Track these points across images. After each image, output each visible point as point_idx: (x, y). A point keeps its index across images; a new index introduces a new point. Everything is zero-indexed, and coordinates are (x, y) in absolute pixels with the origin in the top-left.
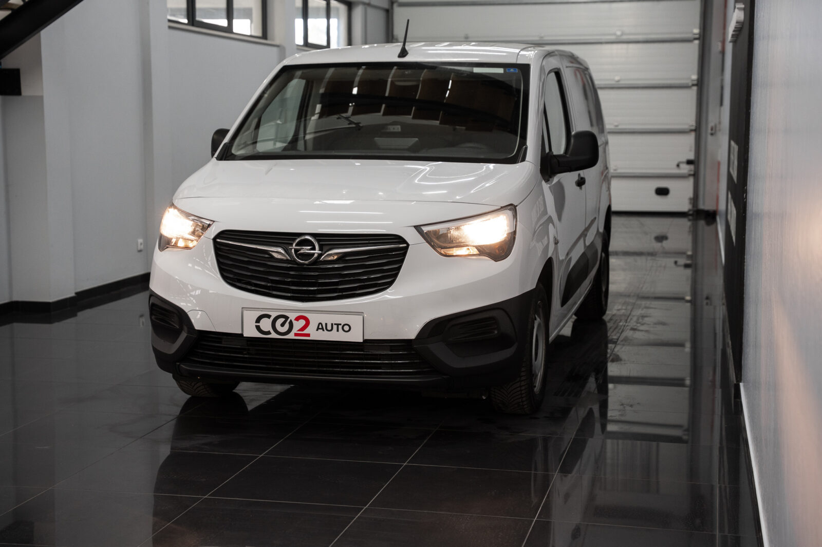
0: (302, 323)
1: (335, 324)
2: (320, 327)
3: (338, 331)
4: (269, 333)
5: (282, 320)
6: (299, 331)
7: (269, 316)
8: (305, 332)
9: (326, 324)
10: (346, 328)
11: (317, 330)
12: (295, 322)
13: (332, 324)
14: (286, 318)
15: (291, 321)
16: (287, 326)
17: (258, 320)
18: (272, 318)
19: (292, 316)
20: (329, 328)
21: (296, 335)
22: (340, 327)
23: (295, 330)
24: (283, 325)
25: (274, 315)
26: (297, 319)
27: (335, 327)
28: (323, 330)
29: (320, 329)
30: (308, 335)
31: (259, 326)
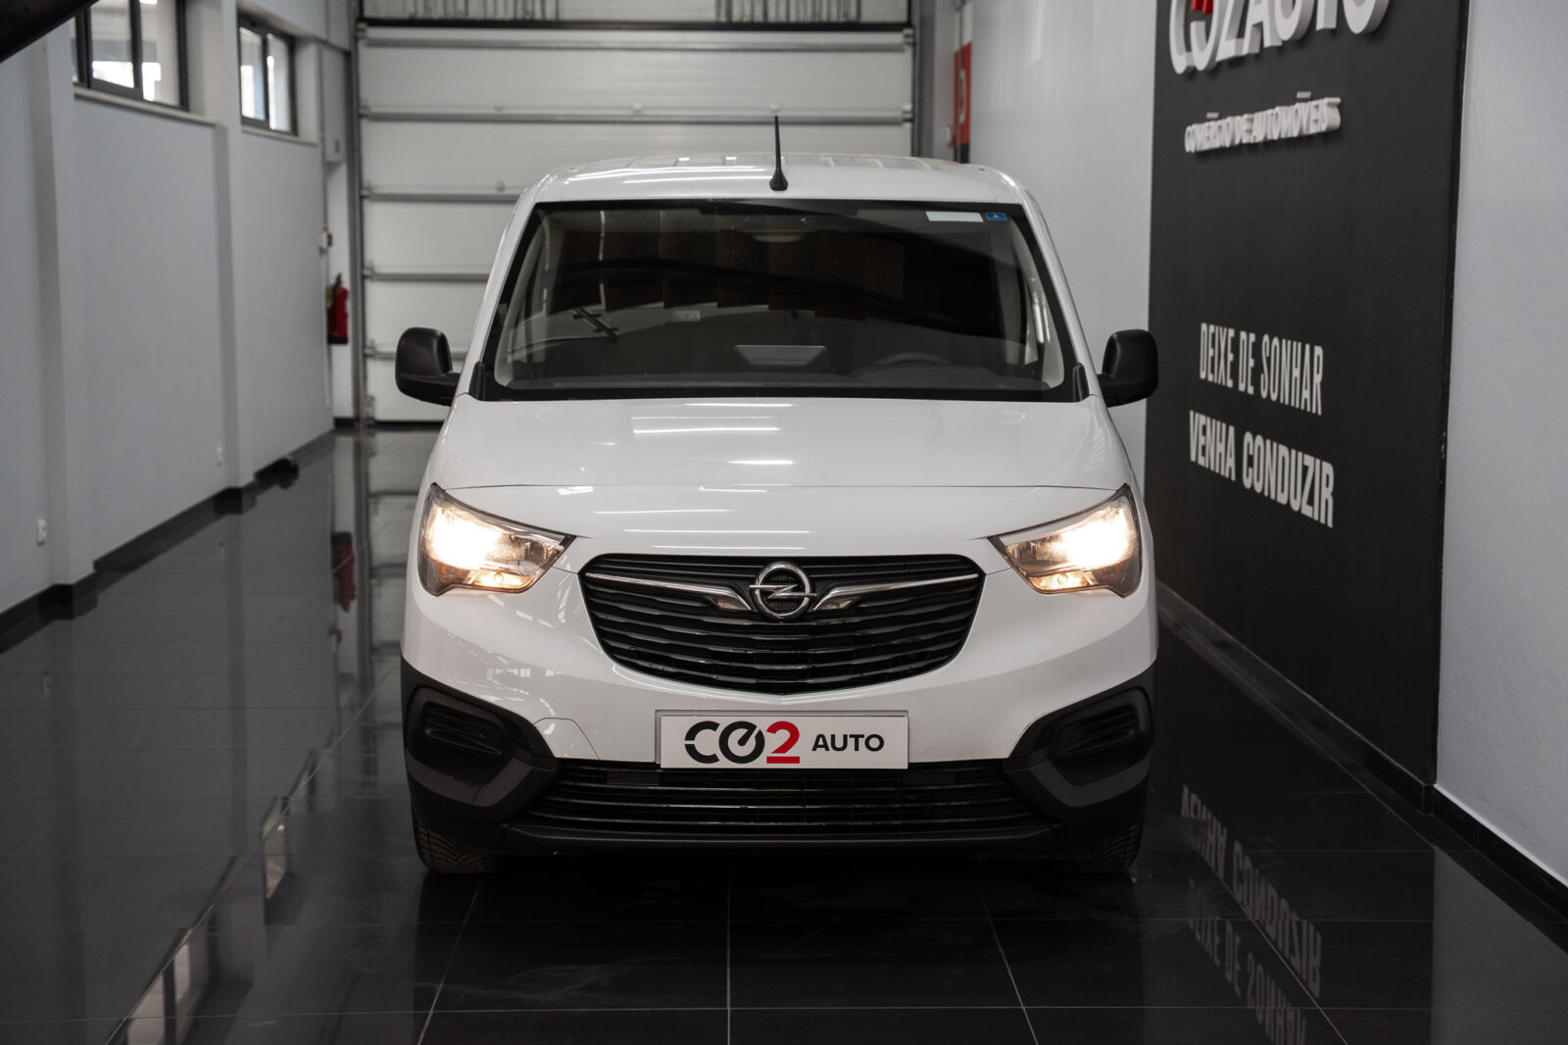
0: (784, 735)
1: (851, 736)
2: (821, 743)
3: (857, 749)
4: (714, 759)
5: (740, 732)
6: (775, 752)
7: (713, 726)
8: (789, 753)
9: (833, 737)
10: (874, 743)
11: (814, 749)
12: (767, 736)
13: (845, 737)
14: (751, 727)
15: (760, 733)
16: (752, 743)
17: (692, 734)
18: (720, 730)
19: (762, 724)
20: (839, 743)
21: (770, 760)
22: (862, 741)
23: (768, 751)
24: (742, 742)
25: (724, 722)
26: (773, 729)
27: (851, 742)
28: (827, 749)
29: (821, 746)
30: (796, 760)
31: (693, 746)
